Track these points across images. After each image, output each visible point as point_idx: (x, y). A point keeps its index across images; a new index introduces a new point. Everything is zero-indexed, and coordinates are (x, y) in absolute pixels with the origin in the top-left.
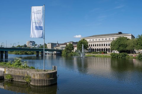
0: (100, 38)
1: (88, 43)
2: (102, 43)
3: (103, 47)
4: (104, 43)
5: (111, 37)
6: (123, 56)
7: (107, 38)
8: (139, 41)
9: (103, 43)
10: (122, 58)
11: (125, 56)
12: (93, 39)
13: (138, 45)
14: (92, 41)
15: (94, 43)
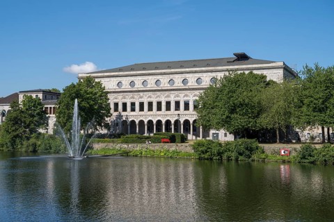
0: (161, 74)
2: (168, 96)
3: (173, 116)
4: (177, 99)
5: (205, 75)
7: (187, 75)
8: (306, 92)
9: (172, 99)
11: (248, 153)
12: (132, 79)
13: (304, 109)
15: (136, 97)
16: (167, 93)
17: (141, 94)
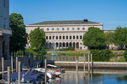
1: (46, 34)
2: (64, 34)
3: (69, 41)
6: (107, 54)
10: (105, 55)
14: (50, 30)
15: (51, 34)
16: (63, 33)
17: (54, 33)
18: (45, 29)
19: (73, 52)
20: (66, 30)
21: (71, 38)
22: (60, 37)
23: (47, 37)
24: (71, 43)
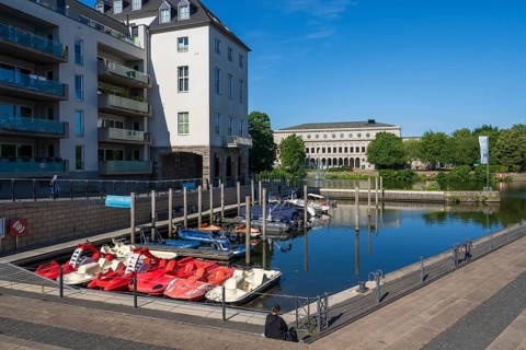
1: (305, 144)
3: (343, 156)
6: (407, 177)
9: (337, 146)
12: (318, 133)
14: (313, 138)
15: (314, 145)
16: (334, 143)
17: (318, 143)
18: (305, 137)
19: (350, 173)
20: (338, 137)
21: (346, 151)
22: (329, 149)
23: (308, 149)
24: (346, 159)
